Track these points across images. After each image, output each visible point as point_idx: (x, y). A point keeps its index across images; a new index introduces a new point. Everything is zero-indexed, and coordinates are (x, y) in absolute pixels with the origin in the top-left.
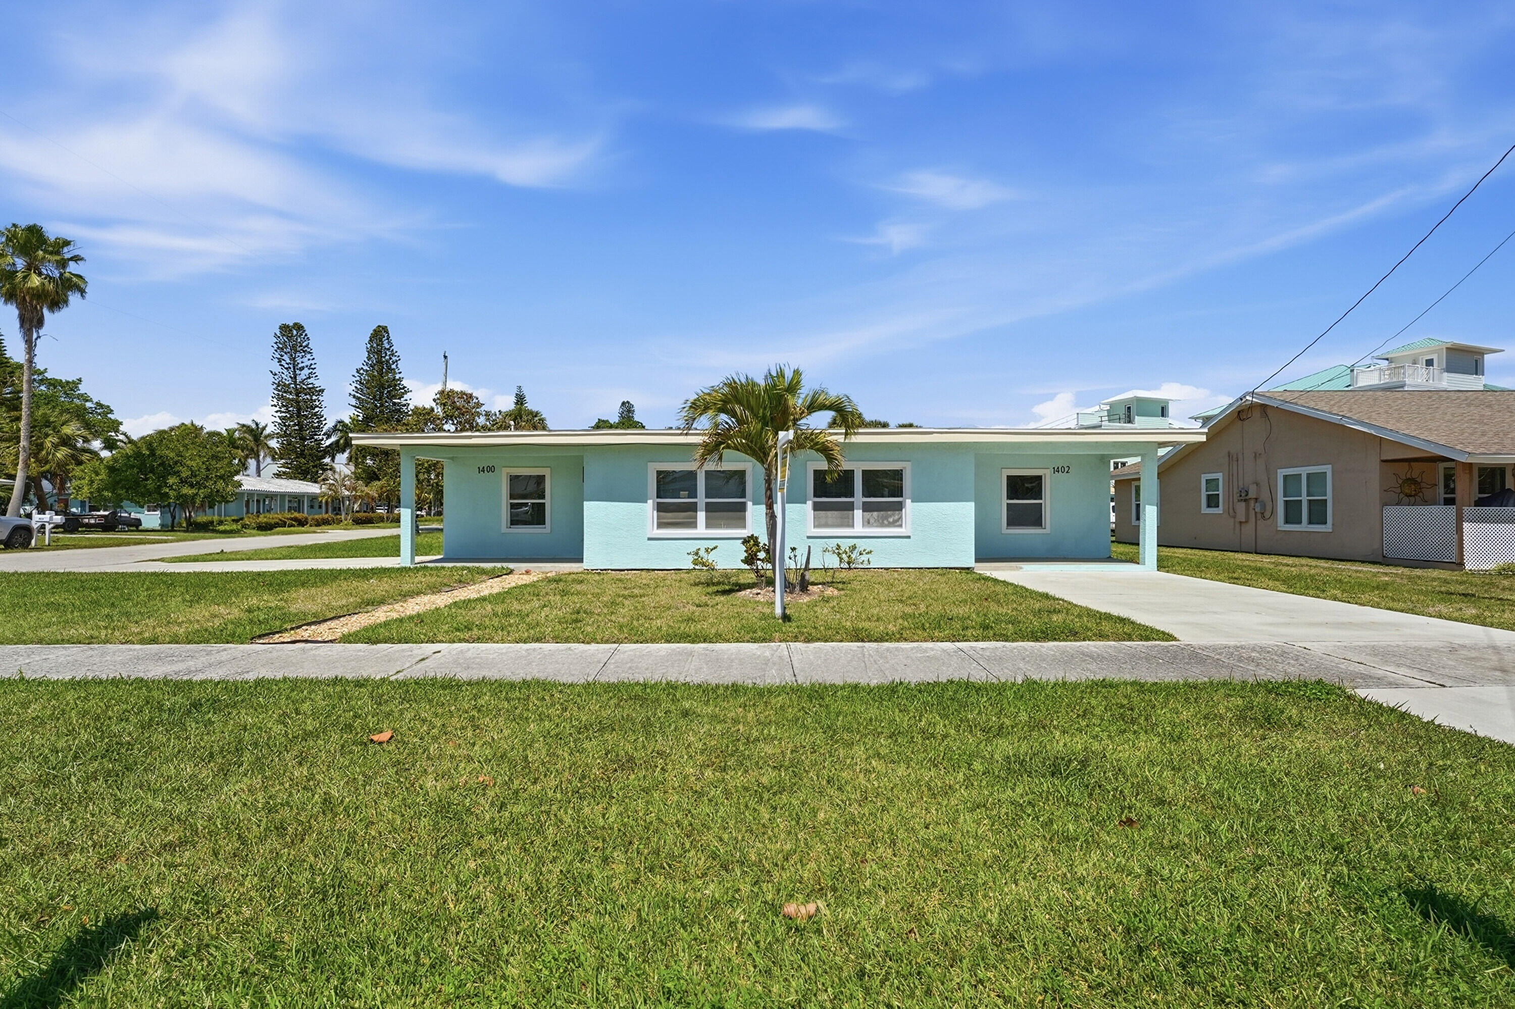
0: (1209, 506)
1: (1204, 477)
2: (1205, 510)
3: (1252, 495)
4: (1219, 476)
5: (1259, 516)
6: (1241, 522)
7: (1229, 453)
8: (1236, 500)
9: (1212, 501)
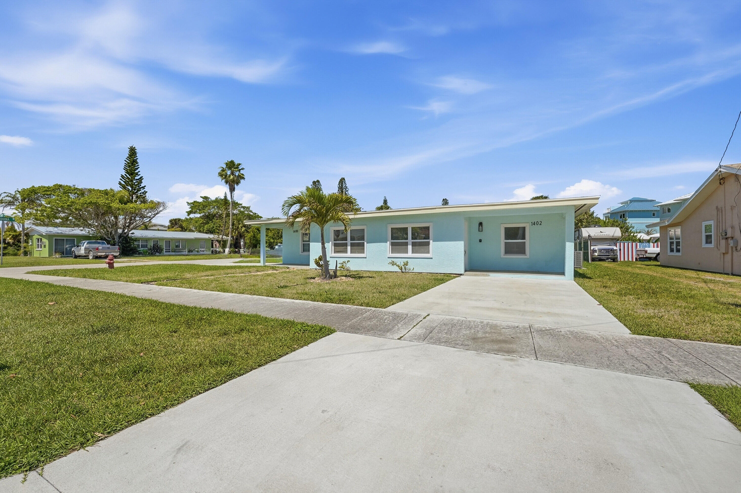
0: (707, 243)
1: (704, 224)
2: (704, 245)
3: (729, 235)
4: (711, 223)
5: (734, 249)
6: (724, 254)
7: (717, 207)
8: (721, 238)
9: (708, 239)
